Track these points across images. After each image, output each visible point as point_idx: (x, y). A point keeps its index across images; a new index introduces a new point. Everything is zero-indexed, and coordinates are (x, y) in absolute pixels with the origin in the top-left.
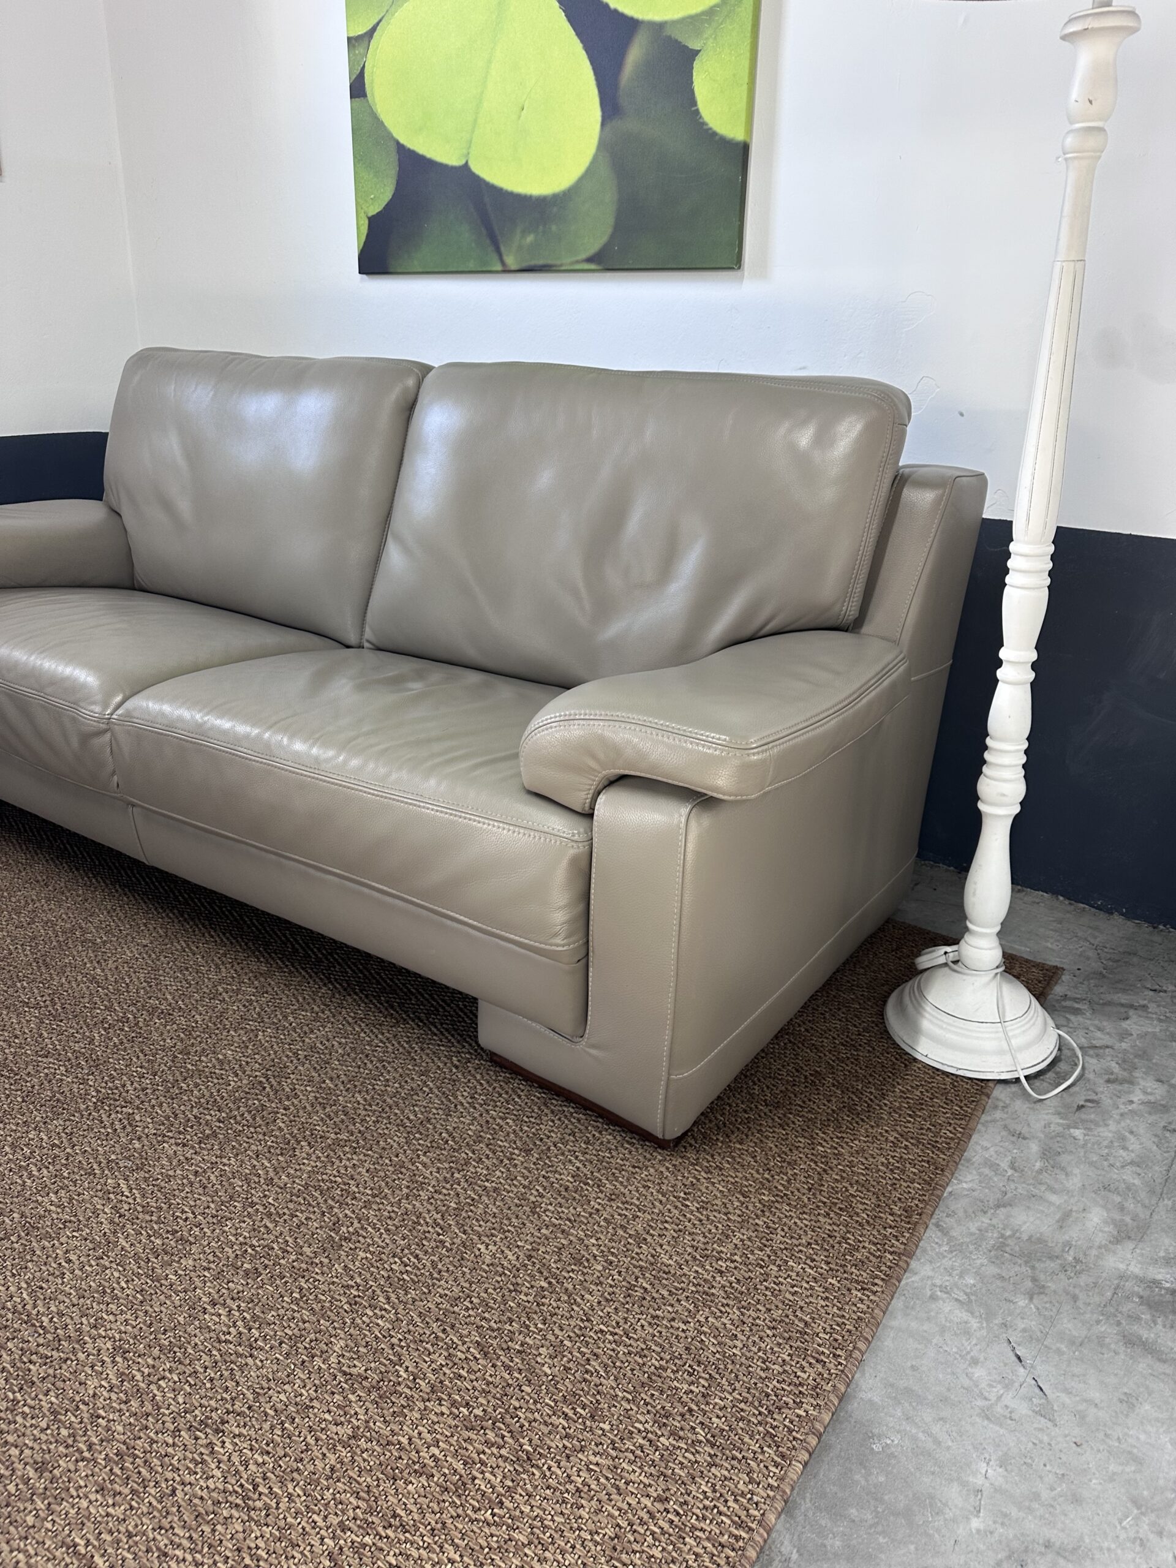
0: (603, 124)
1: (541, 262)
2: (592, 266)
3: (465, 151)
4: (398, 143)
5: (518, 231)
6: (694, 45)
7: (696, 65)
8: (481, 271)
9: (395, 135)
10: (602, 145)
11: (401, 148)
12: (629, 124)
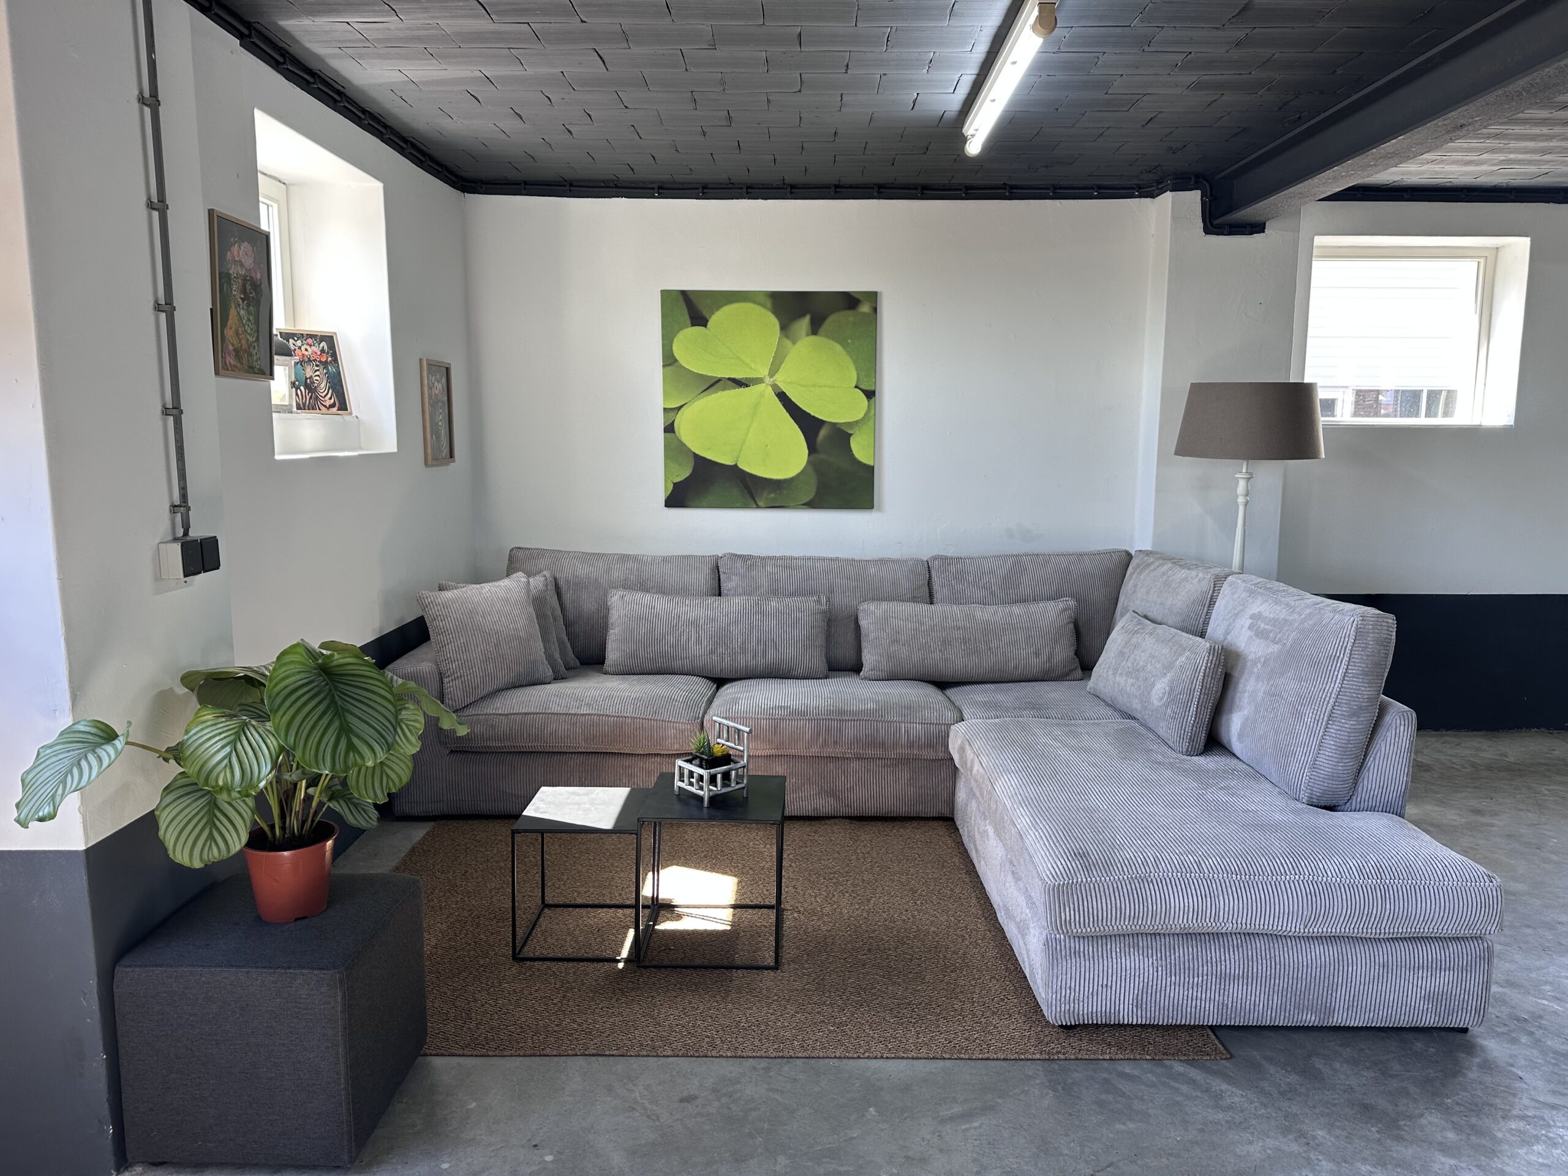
0: (809, 455)
1: (778, 505)
2: (804, 506)
3: (736, 460)
4: (694, 453)
5: (765, 493)
6: (851, 432)
7: (852, 438)
8: (745, 506)
9: (692, 450)
10: (808, 462)
11: (696, 456)
12: (822, 456)
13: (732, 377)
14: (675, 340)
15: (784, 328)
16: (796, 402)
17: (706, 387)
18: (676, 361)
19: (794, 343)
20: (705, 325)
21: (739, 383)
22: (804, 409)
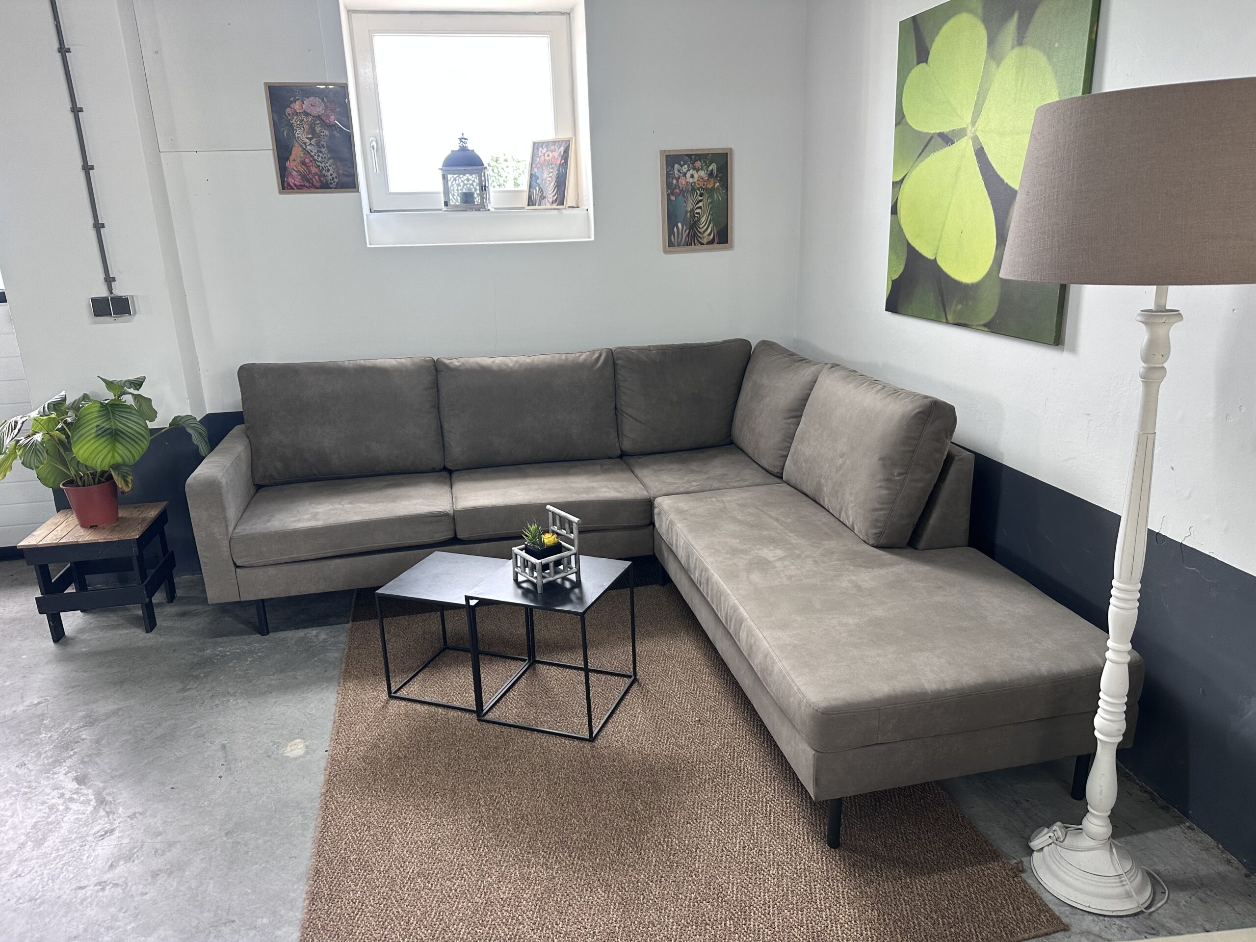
0: (996, 248)
1: (963, 322)
2: (986, 329)
3: (935, 252)
4: (908, 242)
5: (955, 302)
8: (937, 320)
9: (907, 237)
11: (908, 245)
13: (942, 131)
14: (905, 86)
15: (992, 41)
16: (992, 163)
17: (921, 150)
18: (904, 116)
19: (998, 66)
20: (926, 61)
21: (947, 139)
22: (998, 173)
